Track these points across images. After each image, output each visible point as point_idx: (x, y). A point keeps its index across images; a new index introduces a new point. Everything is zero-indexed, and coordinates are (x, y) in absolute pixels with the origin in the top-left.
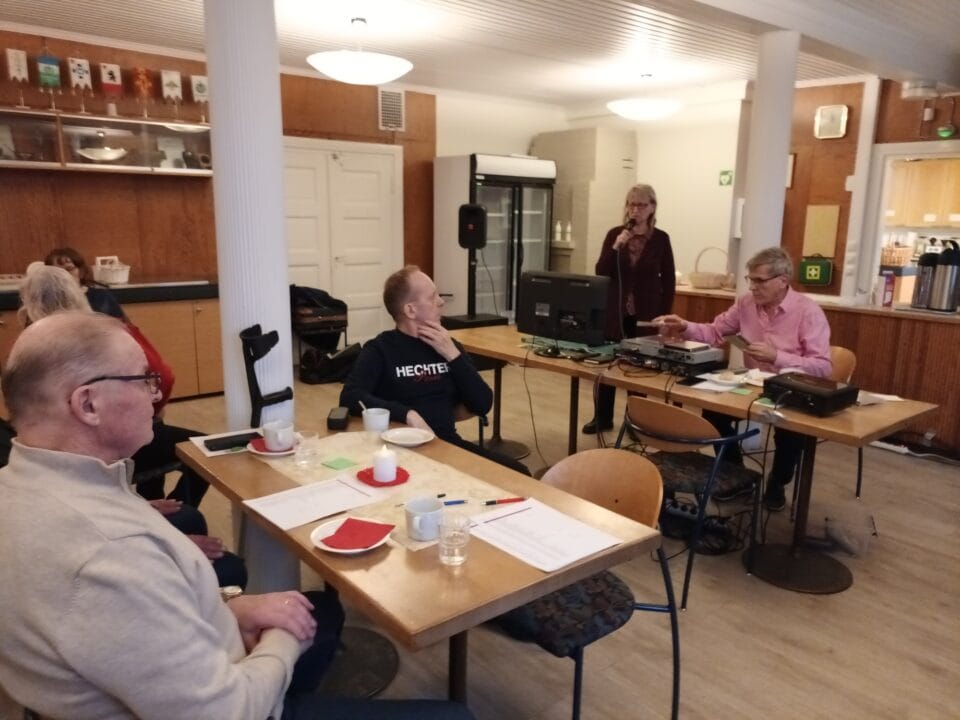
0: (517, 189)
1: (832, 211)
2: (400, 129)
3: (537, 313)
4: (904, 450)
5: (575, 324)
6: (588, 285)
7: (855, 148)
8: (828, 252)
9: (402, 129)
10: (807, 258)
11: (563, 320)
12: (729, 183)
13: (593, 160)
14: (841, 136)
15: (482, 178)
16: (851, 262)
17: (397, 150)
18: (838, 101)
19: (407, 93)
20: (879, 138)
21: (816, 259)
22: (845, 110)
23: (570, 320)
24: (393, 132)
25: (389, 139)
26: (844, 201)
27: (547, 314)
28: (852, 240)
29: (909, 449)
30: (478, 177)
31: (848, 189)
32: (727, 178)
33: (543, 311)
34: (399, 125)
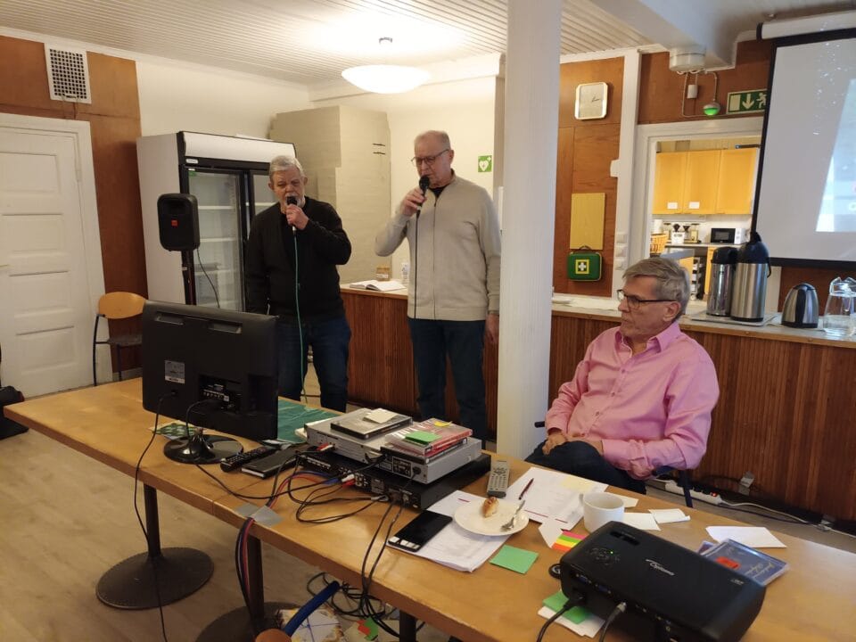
0: (246, 176)
1: (598, 199)
2: (83, 101)
3: (167, 378)
4: (717, 499)
5: (227, 399)
6: (239, 331)
7: (619, 129)
8: (597, 244)
9: (88, 100)
10: (575, 250)
11: (208, 392)
12: (489, 169)
13: (337, 144)
14: (603, 116)
15: (196, 162)
16: (621, 255)
17: (83, 128)
18: (597, 79)
19: (89, 53)
20: (641, 119)
21: (585, 252)
22: (605, 87)
23: (217, 391)
24: (74, 103)
25: (70, 112)
26: (609, 187)
27: (182, 381)
28: (621, 231)
29: (722, 497)
30: (188, 161)
31: (613, 174)
32: (486, 163)
33: (175, 374)
34: (83, 95)
